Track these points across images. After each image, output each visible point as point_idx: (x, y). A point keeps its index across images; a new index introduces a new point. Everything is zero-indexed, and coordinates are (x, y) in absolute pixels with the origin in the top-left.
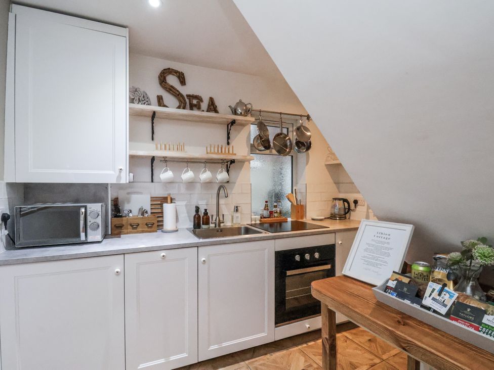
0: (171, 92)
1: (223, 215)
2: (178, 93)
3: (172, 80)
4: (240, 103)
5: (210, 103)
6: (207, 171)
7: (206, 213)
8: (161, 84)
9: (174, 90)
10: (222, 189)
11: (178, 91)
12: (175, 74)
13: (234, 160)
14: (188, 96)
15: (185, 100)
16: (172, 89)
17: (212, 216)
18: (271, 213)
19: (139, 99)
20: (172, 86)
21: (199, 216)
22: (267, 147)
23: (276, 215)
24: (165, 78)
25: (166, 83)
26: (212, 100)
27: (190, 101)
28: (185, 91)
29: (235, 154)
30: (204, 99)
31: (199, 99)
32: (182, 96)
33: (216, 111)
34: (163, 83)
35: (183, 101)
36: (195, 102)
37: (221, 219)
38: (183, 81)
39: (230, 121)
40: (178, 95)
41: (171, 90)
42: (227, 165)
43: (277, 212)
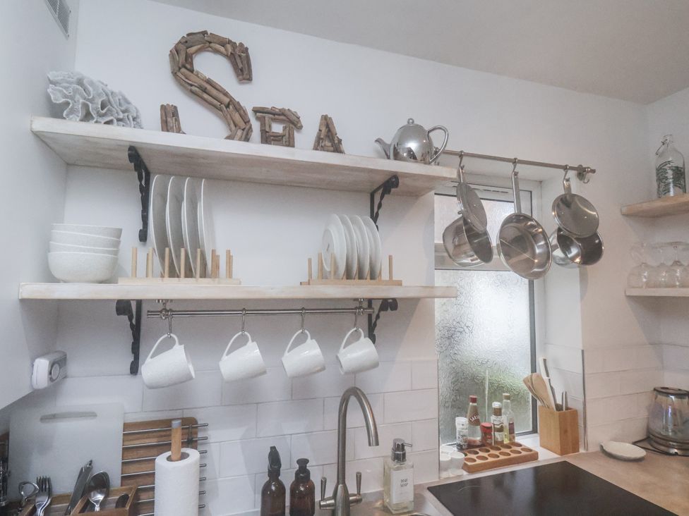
0: (206, 96)
1: (359, 477)
2: (227, 100)
3: (212, 67)
4: (411, 129)
5: (324, 129)
6: (309, 340)
7: (303, 473)
8: (174, 74)
9: (214, 92)
10: (353, 399)
11: (226, 94)
12: (222, 49)
13: (394, 300)
14: (256, 111)
15: (247, 122)
16: (209, 87)
17: (324, 483)
18: (487, 431)
19: (85, 106)
20: (209, 82)
21: (281, 488)
22: (484, 252)
23: (498, 436)
24: (189, 59)
25: (192, 71)
26: (327, 123)
27: (263, 125)
28: (248, 97)
29: (399, 283)
30: (303, 121)
31: (292, 121)
32: (238, 108)
33: (337, 148)
34: (183, 70)
35: (242, 124)
36: (277, 128)
37: (352, 489)
38: (243, 68)
39: (381, 179)
40: (227, 106)
41: (205, 90)
42: (370, 316)
43: (501, 430)
